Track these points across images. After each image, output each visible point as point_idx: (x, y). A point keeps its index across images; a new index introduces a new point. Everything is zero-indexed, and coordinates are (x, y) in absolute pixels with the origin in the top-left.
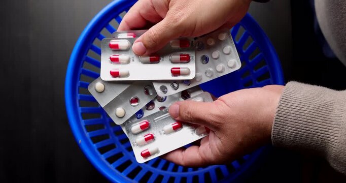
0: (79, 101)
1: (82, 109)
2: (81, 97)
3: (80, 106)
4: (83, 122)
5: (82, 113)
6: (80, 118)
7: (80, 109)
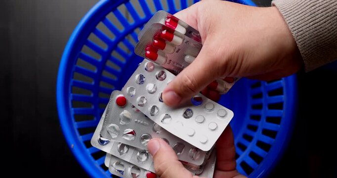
0: (72, 101)
1: (75, 111)
2: (74, 97)
3: (73, 107)
4: (75, 125)
5: (75, 115)
6: (73, 119)
7: (72, 110)
